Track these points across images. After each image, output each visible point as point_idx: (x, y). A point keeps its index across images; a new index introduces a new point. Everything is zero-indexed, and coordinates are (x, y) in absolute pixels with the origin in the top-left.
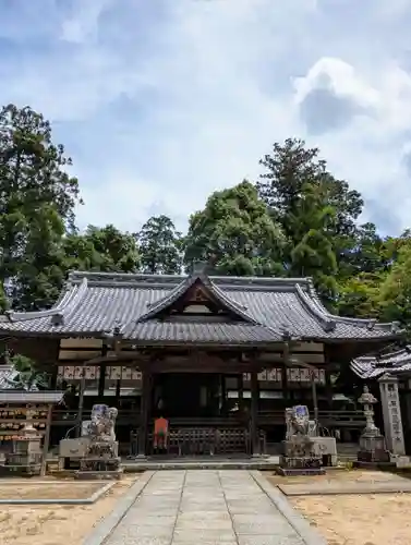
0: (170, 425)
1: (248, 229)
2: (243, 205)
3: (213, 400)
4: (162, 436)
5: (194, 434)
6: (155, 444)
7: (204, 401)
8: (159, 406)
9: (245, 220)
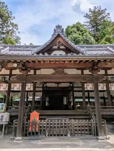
0: (40, 115)
1: (81, 37)
2: (78, 30)
3: (69, 103)
4: (35, 123)
5: (56, 122)
6: (30, 129)
7: (65, 103)
8: (46, 105)
9: (80, 34)
